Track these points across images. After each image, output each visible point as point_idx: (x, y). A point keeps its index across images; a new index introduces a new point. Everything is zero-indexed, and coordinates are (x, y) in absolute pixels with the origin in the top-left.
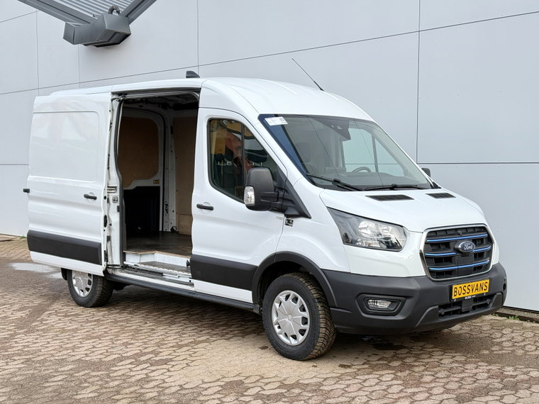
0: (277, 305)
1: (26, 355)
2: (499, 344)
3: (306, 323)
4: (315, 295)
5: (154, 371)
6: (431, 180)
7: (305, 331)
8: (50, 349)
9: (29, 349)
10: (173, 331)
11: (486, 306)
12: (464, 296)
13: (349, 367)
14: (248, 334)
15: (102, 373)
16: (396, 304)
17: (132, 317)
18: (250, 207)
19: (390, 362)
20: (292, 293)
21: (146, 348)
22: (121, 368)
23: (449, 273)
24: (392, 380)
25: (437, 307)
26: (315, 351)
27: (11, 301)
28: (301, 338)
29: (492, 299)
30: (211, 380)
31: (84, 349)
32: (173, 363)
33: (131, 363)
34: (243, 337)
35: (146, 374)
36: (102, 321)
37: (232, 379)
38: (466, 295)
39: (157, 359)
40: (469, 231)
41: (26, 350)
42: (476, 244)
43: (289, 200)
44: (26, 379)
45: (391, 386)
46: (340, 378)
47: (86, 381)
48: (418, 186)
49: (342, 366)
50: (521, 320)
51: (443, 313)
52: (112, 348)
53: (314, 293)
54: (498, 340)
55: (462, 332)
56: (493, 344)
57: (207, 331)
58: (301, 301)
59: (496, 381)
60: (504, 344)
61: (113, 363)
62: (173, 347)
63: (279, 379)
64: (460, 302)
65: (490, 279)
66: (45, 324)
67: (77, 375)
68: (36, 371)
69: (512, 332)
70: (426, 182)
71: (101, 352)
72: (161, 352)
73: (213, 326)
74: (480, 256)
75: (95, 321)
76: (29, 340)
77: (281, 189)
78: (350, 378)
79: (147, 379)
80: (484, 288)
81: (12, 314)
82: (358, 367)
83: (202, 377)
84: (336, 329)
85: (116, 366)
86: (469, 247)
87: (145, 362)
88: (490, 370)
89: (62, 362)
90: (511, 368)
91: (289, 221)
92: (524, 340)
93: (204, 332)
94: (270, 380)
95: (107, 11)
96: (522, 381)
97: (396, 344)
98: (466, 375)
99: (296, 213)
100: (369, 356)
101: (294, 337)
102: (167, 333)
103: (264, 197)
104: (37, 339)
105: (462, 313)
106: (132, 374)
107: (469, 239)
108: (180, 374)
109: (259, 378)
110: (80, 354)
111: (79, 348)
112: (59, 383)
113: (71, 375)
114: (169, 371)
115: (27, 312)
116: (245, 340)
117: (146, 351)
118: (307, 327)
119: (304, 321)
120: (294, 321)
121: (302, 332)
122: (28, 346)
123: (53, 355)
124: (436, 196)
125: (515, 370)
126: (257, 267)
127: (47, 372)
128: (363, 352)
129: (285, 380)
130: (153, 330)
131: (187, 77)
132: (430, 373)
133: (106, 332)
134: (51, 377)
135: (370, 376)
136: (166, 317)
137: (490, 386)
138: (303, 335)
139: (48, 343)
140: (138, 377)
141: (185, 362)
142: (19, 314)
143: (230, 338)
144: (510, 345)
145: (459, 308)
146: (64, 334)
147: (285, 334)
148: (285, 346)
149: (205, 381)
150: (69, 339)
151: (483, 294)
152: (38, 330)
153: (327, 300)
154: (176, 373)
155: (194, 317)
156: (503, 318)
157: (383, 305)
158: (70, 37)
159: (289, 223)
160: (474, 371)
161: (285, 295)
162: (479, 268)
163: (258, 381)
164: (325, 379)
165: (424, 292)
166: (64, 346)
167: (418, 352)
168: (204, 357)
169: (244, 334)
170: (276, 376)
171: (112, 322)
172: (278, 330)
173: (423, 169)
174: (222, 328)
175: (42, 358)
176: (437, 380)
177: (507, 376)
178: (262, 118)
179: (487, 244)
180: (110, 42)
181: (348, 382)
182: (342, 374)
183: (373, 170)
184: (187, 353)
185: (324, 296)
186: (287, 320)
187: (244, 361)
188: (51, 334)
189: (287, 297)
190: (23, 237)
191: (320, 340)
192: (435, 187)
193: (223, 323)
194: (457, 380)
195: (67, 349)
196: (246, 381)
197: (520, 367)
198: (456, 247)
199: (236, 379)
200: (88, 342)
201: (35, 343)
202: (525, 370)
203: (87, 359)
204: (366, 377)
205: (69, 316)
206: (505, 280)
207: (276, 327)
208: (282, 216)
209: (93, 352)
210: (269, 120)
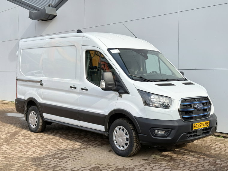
0: (115, 132)
1: (5, 154)
2: (214, 149)
3: (128, 140)
4: (132, 128)
5: (60, 162)
6: (184, 77)
7: (127, 144)
8: (17, 152)
9: (7, 152)
10: (71, 144)
11: (208, 132)
12: (198, 128)
13: (147, 160)
14: (104, 145)
15: (37, 163)
16: (168, 132)
17: (54, 137)
18: (103, 89)
19: (165, 158)
20: (122, 127)
21: (58, 151)
22: (46, 160)
23: (192, 118)
24: (166, 166)
25: (186, 133)
26: (132, 153)
27: (3, 130)
28: (126, 147)
29: (211, 129)
30: (85, 166)
31: (31, 152)
32: (69, 158)
33: (51, 159)
34: (101, 146)
35: (57, 164)
36: (41, 139)
37: (94, 166)
38: (199, 128)
39: (62, 156)
40: (200, 99)
41: (6, 152)
42: (203, 105)
43: (120, 86)
44: (3, 166)
45: (165, 169)
46: (142, 165)
47: (30, 167)
48: (178, 80)
49: (144, 160)
50: (224, 138)
51: (189, 136)
52: (43, 151)
53: (131, 127)
54: (214, 147)
55: (198, 143)
56: (211, 149)
57: (86, 143)
58: (125, 131)
59: (212, 166)
60: (216, 149)
61: (43, 158)
62: (70, 151)
63: (115, 166)
64: (196, 131)
65: (210, 121)
66: (16, 140)
67: (26, 164)
68: (8, 162)
69: (220, 143)
70: (182, 78)
71: (38, 153)
72: (64, 153)
73: (89, 141)
74: (205, 110)
75: (38, 139)
76: (8, 148)
77: (117, 81)
78: (147, 165)
79: (57, 166)
80: (207, 124)
81: (3, 136)
82: (151, 160)
83: (81, 165)
84: (141, 143)
85: (44, 160)
86: (200, 107)
87: (57, 158)
88: (210, 161)
89: (20, 158)
90: (219, 160)
91: (120, 95)
92: (225, 147)
93: (85, 144)
94: (111, 166)
95: (48, 6)
96: (224, 166)
97: (168, 149)
98: (199, 164)
99: (123, 92)
100: (156, 155)
101: (123, 147)
102: (68, 144)
103: (109, 85)
104: (11, 147)
105: (197, 136)
106: (51, 163)
107: (200, 103)
108: (71, 164)
109: (106, 165)
110: (29, 154)
111: (29, 151)
112: (18, 168)
113: (24, 164)
114: (67, 162)
115: (9, 135)
116: (102, 147)
117: (58, 152)
118: (128, 142)
119: (127, 139)
120: (123, 140)
121: (126, 144)
122: (7, 151)
123: (17, 155)
124: (186, 84)
125: (221, 161)
126: (106, 116)
127: (14, 162)
128: (154, 153)
129: (118, 166)
130: (62, 143)
131: (77, 32)
132: (183, 163)
133: (42, 144)
134: (14, 165)
135: (156, 164)
136: (69, 137)
137: (210, 169)
138: (126, 146)
139: (16, 149)
140: (53, 165)
141: (75, 158)
142: (6, 136)
143: (96, 146)
144: (219, 149)
145: (196, 134)
146: (24, 145)
147: (119, 145)
148: (119, 151)
149: (83, 167)
150: (25, 147)
151: (207, 127)
152: (12, 143)
153: (137, 130)
154: (70, 163)
155: (81, 137)
156: (216, 137)
157: (162, 133)
158: (31, 17)
159: (120, 96)
160: (203, 162)
161: (119, 128)
162: (205, 116)
163: (106, 167)
164: (136, 166)
165: (180, 127)
166: (22, 151)
167: (178, 153)
168: (83, 155)
169: (102, 144)
170: (114, 164)
171: (45, 139)
172: (116, 144)
173: (180, 72)
174: (93, 142)
175: (12, 156)
176: (186, 166)
177: (217, 164)
178: (109, 50)
179: (208, 105)
180: (48, 19)
181: (146, 167)
182: (144, 164)
183: (159, 72)
184: (76, 153)
185: (136, 128)
186: (120, 139)
187: (101, 157)
188: (18, 145)
189: (120, 129)
190: (13, 102)
191: (134, 148)
192: (186, 80)
193: (93, 139)
194: (195, 166)
195: (23, 152)
196: (100, 167)
197: (223, 160)
198: (194, 106)
199: (96, 166)
200: (33, 148)
201: (10, 149)
202: (225, 161)
203: (32, 156)
204: (154, 165)
205: (27, 136)
206: (217, 121)
207: (115, 142)
208: (117, 93)
209: (35, 153)
210: (112, 51)
